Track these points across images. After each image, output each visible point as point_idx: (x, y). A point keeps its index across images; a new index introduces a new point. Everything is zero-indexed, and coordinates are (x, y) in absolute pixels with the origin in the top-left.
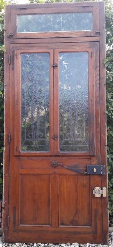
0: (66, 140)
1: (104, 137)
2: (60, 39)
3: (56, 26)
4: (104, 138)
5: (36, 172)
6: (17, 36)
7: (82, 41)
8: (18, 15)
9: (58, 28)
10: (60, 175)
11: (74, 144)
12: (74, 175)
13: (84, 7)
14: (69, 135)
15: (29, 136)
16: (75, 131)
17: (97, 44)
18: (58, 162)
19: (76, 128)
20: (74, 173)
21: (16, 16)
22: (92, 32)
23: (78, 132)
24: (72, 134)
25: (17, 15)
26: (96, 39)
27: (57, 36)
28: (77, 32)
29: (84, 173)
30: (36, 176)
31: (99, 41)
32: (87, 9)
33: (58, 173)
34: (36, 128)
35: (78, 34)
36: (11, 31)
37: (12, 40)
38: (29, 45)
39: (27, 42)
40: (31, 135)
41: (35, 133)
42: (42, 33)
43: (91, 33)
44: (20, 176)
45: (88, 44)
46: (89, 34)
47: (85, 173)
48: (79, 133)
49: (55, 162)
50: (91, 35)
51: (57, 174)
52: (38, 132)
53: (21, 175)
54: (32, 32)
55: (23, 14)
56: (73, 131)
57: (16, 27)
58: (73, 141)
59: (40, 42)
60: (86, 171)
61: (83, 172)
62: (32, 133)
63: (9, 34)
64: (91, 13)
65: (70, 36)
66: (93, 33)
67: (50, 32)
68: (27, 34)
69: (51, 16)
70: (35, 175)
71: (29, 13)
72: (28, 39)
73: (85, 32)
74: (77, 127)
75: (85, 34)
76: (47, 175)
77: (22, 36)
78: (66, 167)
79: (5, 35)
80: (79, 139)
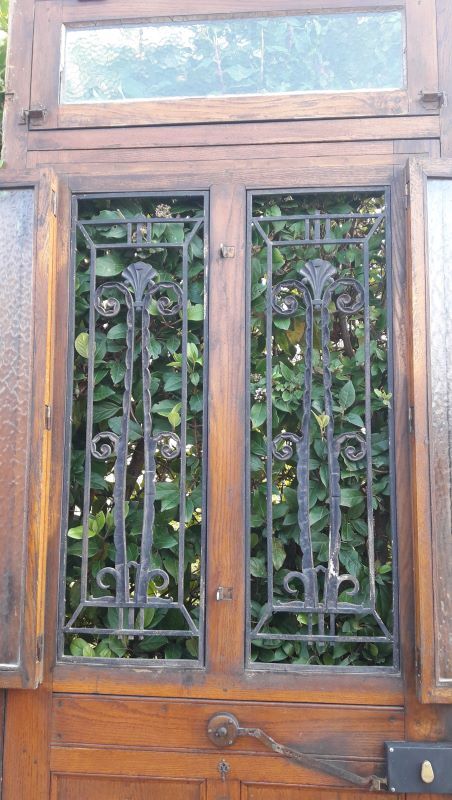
0: (283, 606)
2: (255, 126)
3: (238, 74)
5: (132, 766)
6: (62, 119)
7: (354, 137)
8: (71, 25)
9: (244, 80)
10: (248, 785)
11: (322, 628)
12: (320, 789)
14: (297, 583)
15: (104, 586)
16: (326, 565)
17: (426, 150)
18: (242, 723)
19: (333, 546)
20: (318, 780)
21: (60, 31)
22: (403, 94)
23: (343, 570)
24: (311, 577)
25: (63, 27)
26: (424, 126)
27: (242, 112)
28: (334, 97)
29: (371, 782)
30: (133, 785)
31: (438, 138)
33: (240, 777)
34: (134, 542)
35: (336, 103)
36: (35, 97)
37: (36, 134)
38: (113, 154)
39: (106, 145)
40: (110, 579)
41: (133, 570)
42: (173, 104)
43: (397, 100)
44: (55, 782)
45: (384, 151)
46: (391, 104)
47: (378, 783)
48: (345, 577)
49: (227, 724)
50: (399, 109)
51: (237, 780)
52: (143, 560)
53: (59, 776)
54: (125, 101)
55: (92, 22)
56: (317, 563)
57: (57, 77)
58: (316, 614)
59: (161, 143)
60: (383, 772)
61: (365, 781)
62: (115, 570)
63: (24, 109)
64: (399, 15)
65: (301, 114)
66: (410, 100)
67: (210, 96)
68: (105, 106)
69: (216, 30)
70: (126, 781)
71: (118, 15)
72: (109, 130)
73: (373, 98)
74: (338, 546)
75: (371, 105)
76: (188, 782)
77: (83, 118)
78: (279, 748)
79: (5, 113)
80: (346, 607)
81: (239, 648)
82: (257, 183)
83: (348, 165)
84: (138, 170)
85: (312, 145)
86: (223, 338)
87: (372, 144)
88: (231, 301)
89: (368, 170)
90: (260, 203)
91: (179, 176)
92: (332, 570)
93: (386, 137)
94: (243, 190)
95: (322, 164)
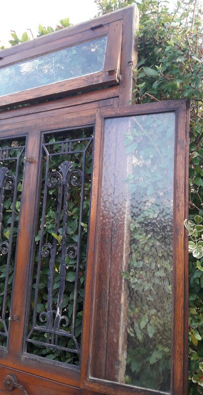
0: (38, 328)
1: (115, 336)
4: (115, 341)
11: (52, 342)
13: (93, 29)
16: (56, 310)
17: (112, 104)
19: (60, 301)
23: (62, 314)
24: (50, 315)
26: (112, 91)
31: (118, 97)
32: (98, 31)
45: (94, 107)
48: (63, 317)
49: (10, 380)
56: (53, 308)
58: (50, 334)
74: (62, 301)
80: (63, 332)
81: (20, 345)
82: (45, 128)
83: (80, 116)
84: (5, 128)
85: (66, 108)
86: (27, 199)
87: (90, 104)
88: (31, 182)
89: (87, 117)
90: (47, 137)
91: (18, 129)
92: (58, 313)
93: (96, 100)
94: (39, 132)
95: (69, 117)
